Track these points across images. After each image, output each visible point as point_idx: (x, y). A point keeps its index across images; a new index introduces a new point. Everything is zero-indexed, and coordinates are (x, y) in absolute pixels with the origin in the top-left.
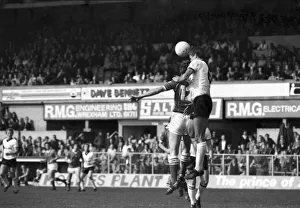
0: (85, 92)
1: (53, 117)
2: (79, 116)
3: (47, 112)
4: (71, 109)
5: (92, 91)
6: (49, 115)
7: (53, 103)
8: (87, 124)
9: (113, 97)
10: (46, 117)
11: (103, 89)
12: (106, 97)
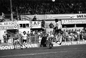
0: (75, 16)
1: (64, 24)
2: (73, 23)
3: (62, 22)
4: (70, 21)
5: (77, 16)
6: (63, 23)
7: (64, 19)
8: (75, 25)
9: (84, 17)
10: (62, 24)
11: (81, 15)
12: (82, 17)
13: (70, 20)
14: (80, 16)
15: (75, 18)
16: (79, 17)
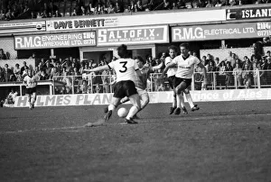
2: (45, 45)
3: (17, 43)
4: (37, 40)
5: (56, 23)
7: (22, 35)
9: (74, 28)
10: (17, 47)
11: (65, 20)
12: (68, 28)
13: (37, 37)
14: (63, 25)
15: (49, 29)
16: (61, 28)
